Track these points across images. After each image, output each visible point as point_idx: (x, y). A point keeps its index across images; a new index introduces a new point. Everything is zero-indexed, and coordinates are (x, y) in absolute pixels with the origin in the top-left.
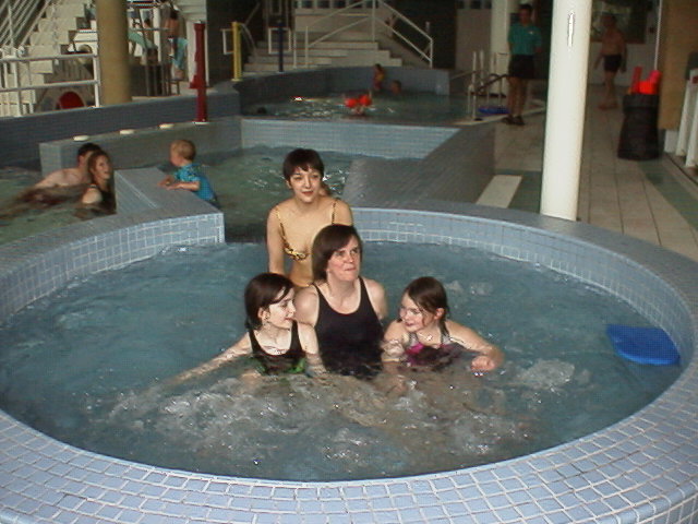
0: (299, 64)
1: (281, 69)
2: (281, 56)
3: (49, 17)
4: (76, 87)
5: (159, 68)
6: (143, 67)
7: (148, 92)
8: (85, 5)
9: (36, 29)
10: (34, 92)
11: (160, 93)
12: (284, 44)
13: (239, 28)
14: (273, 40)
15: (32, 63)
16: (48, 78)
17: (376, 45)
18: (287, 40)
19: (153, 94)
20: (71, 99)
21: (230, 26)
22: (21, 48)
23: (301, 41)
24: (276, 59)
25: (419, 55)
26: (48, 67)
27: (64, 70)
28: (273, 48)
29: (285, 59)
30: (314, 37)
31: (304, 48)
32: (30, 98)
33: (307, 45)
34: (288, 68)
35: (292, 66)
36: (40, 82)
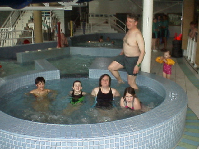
0: (89, 32)
1: (84, 33)
2: (84, 30)
3: (21, 20)
4: (28, 38)
5: (51, 33)
6: (47, 33)
7: (48, 39)
8: (31, 17)
9: (18, 23)
10: (16, 40)
11: (51, 40)
12: (85, 27)
13: (72, 23)
14: (82, 26)
15: (16, 32)
16: (20, 36)
17: (110, 27)
18: (86, 26)
19: (49, 40)
20: (27, 42)
21: (70, 22)
22: (13, 28)
23: (90, 26)
24: (83, 31)
25: (122, 30)
26: (21, 33)
27: (25, 34)
28: (82, 28)
29: (85, 31)
30: (93, 25)
31: (91, 28)
32: (15, 41)
33: (91, 27)
34: (86, 33)
35: (87, 33)
36: (18, 37)
